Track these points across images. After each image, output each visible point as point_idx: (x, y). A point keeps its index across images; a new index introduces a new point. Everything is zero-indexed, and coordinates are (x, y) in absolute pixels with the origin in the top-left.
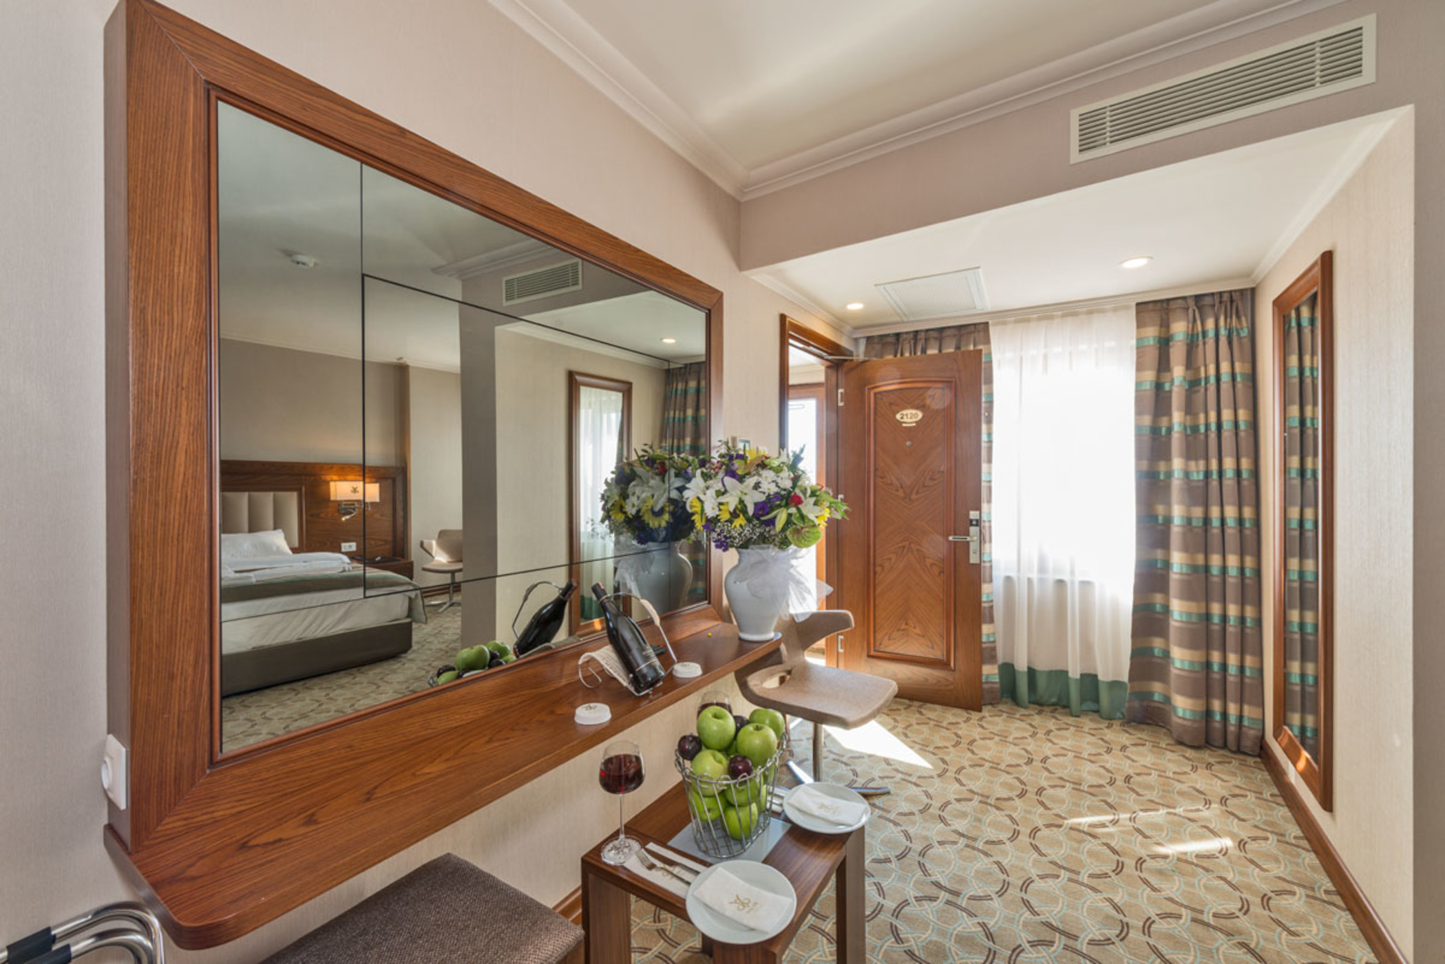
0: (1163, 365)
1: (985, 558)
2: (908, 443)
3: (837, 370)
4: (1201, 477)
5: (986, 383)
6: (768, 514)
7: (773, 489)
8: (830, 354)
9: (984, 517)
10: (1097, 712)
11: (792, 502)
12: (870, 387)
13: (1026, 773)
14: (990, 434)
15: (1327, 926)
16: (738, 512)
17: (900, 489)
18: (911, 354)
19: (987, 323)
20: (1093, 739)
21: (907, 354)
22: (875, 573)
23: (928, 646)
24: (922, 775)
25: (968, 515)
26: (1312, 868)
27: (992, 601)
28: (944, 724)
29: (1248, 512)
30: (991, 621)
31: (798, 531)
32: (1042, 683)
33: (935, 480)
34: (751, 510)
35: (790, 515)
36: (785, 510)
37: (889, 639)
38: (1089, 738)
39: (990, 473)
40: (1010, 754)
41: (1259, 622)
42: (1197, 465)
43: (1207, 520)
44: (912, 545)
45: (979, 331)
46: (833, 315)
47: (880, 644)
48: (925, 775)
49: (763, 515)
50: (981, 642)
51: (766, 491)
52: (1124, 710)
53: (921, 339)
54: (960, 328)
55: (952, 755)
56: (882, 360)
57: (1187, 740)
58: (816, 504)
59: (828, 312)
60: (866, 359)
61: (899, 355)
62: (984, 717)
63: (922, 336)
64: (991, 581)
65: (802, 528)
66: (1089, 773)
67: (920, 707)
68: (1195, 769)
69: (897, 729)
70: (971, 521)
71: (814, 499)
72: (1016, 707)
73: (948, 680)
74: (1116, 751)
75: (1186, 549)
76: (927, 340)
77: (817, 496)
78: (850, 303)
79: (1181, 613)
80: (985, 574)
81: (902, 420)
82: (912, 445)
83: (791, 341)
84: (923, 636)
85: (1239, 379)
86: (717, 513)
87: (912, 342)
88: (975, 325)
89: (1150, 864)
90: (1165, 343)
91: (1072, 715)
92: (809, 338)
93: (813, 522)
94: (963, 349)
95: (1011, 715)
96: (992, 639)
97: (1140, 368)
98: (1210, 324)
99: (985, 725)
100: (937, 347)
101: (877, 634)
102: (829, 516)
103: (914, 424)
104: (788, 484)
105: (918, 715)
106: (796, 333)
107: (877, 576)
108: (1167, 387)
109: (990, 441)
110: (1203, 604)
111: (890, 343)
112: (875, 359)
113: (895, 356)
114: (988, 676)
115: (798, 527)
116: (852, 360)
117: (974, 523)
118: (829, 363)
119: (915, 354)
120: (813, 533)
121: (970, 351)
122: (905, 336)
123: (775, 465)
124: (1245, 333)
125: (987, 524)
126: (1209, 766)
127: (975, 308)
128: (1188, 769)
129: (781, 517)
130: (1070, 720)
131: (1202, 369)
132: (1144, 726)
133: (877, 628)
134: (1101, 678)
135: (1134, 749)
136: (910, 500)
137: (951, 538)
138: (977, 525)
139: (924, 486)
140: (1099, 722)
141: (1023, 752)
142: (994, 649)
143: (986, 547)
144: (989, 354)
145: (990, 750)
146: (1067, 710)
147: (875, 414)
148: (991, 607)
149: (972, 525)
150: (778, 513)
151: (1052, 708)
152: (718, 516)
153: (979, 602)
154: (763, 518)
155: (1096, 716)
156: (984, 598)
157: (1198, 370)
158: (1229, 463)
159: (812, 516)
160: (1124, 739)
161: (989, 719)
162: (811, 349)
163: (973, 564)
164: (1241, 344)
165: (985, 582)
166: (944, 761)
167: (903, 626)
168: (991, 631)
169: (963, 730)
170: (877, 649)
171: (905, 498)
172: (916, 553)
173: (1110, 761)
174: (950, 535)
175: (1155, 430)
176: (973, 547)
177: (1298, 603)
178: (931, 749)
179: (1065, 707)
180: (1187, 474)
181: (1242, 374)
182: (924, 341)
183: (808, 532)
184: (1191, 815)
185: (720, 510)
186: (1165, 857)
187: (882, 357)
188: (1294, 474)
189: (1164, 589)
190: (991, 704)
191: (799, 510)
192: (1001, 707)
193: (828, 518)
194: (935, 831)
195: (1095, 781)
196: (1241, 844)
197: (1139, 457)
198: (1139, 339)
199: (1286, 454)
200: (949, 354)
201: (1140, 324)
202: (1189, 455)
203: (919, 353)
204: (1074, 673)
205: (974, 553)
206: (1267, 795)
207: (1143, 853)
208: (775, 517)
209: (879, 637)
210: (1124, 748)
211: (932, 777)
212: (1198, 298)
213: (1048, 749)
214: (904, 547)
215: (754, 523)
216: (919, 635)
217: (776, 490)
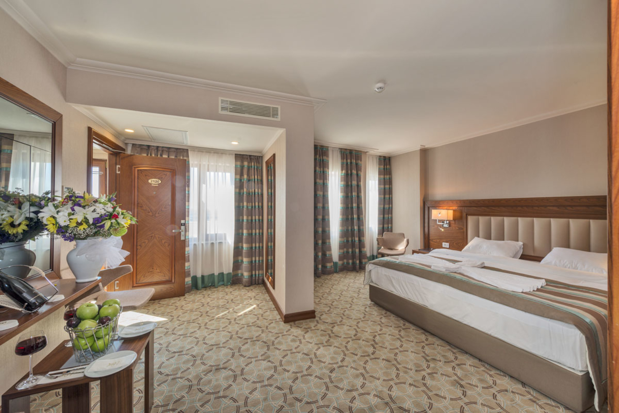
0: (242, 175)
1: (187, 238)
2: (155, 193)
3: (116, 156)
4: (251, 208)
5: (187, 172)
6: (100, 223)
7: (103, 212)
8: (113, 149)
9: (187, 222)
10: (223, 284)
11: (113, 217)
12: (135, 166)
13: (202, 309)
14: (189, 191)
15: (273, 315)
16: (83, 222)
17: (150, 212)
18: (155, 155)
19: (188, 150)
20: (223, 293)
21: (153, 155)
22: (137, 249)
23: (162, 276)
24: (163, 323)
25: (181, 222)
26: (271, 305)
27: (189, 254)
28: (170, 304)
29: (261, 218)
30: (189, 261)
31: (116, 230)
32: (206, 280)
33: (166, 208)
34: (91, 221)
35: (112, 223)
36: (109, 221)
37: (144, 277)
38: (221, 293)
39: (189, 206)
40: (196, 306)
41: (263, 247)
42: (250, 204)
43: (252, 220)
44: (156, 235)
45: (184, 152)
46: (116, 131)
47: (139, 280)
48: (165, 323)
49: (98, 223)
50: (185, 270)
51: (99, 212)
52: (231, 282)
53: (160, 150)
54: (177, 149)
55: (175, 313)
56: (140, 155)
57: (247, 285)
58: (123, 218)
59: (113, 129)
60: (132, 154)
61: (149, 155)
62: (186, 297)
63: (160, 149)
64: (189, 246)
65: (118, 228)
66: (221, 302)
67: (159, 301)
68: (248, 292)
69: (150, 312)
70: (182, 224)
71: (123, 216)
72: (197, 291)
73: (171, 287)
74: (229, 294)
75: (247, 229)
76: (162, 151)
77: (124, 215)
78: (127, 129)
79: (246, 248)
80: (187, 243)
81: (152, 183)
82: (156, 194)
83: (94, 141)
84: (161, 272)
85: (259, 181)
86: (68, 223)
87: (156, 150)
88: (183, 149)
89: (238, 318)
90: (242, 167)
91: (216, 288)
92: (103, 140)
93: (123, 225)
94: (178, 158)
95: (196, 294)
96: (189, 268)
97: (236, 174)
98: (253, 164)
99: (186, 300)
100: (167, 154)
101: (137, 276)
102: (130, 223)
103: (157, 185)
104: (111, 210)
105: (158, 305)
106: (95, 136)
107: (138, 251)
108: (243, 181)
109: (189, 194)
110: (251, 244)
111: (145, 149)
112: (138, 155)
113: (147, 155)
114: (187, 282)
115: (116, 228)
116: (125, 153)
117: (183, 224)
118: (111, 152)
119: (157, 156)
120: (123, 230)
121: (181, 159)
122: (152, 147)
123: (102, 202)
124: (260, 168)
125: (187, 225)
126: (252, 290)
127: (184, 143)
128: (247, 292)
129: (108, 224)
130: (215, 289)
131: (251, 177)
132: (236, 285)
133: (138, 273)
134: (224, 273)
135: (234, 292)
136: (155, 216)
137: (173, 231)
138: (184, 225)
139: (162, 211)
140: (224, 287)
141: (201, 304)
142: (190, 271)
143: (187, 233)
144: (189, 161)
145: (190, 306)
146: (214, 287)
147: (138, 179)
148: (189, 256)
149: (182, 225)
150: (106, 222)
151: (209, 287)
152: (68, 225)
153: (185, 254)
154: (98, 225)
155: (223, 286)
156: (186, 253)
157: (250, 177)
158: (257, 204)
159: (123, 223)
160: (231, 290)
161: (188, 297)
162: (104, 145)
163: (182, 240)
164: (259, 171)
165: (187, 247)
166: (171, 316)
167: (151, 270)
168: (189, 265)
169: (178, 304)
170: (137, 283)
171: (153, 216)
172: (157, 238)
173: (227, 297)
174: (173, 230)
175: (240, 193)
176: (183, 233)
177: (270, 241)
178: (166, 314)
179: (213, 286)
180: (247, 207)
181: (260, 180)
182: (161, 151)
183: (120, 230)
184: (247, 303)
185: (70, 222)
186: (241, 315)
187: (140, 154)
188: (270, 207)
189: (242, 242)
190: (188, 292)
191: (116, 220)
192: (192, 292)
193: (130, 224)
194: (171, 338)
195: (223, 304)
196: (258, 305)
197: (235, 201)
198: (236, 165)
199: (268, 202)
200: (172, 159)
201: (236, 160)
202: (248, 202)
203: (159, 156)
204: (216, 273)
205: (183, 236)
206: (264, 292)
207: (235, 317)
208: (104, 224)
209: (138, 277)
210: (231, 292)
211: (168, 323)
212: (250, 156)
213: (209, 300)
214: (152, 236)
215: (91, 227)
216: (159, 272)
217: (105, 212)
